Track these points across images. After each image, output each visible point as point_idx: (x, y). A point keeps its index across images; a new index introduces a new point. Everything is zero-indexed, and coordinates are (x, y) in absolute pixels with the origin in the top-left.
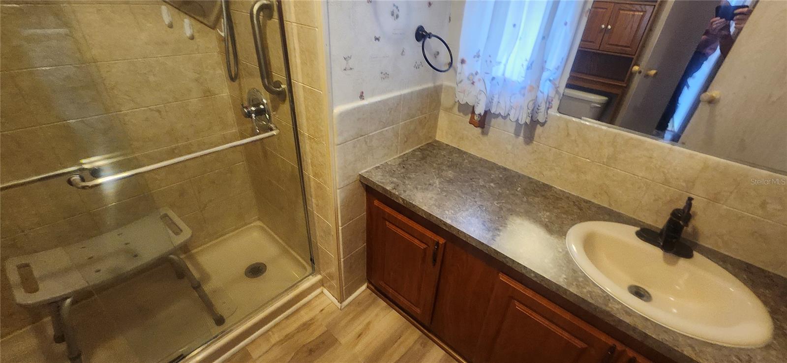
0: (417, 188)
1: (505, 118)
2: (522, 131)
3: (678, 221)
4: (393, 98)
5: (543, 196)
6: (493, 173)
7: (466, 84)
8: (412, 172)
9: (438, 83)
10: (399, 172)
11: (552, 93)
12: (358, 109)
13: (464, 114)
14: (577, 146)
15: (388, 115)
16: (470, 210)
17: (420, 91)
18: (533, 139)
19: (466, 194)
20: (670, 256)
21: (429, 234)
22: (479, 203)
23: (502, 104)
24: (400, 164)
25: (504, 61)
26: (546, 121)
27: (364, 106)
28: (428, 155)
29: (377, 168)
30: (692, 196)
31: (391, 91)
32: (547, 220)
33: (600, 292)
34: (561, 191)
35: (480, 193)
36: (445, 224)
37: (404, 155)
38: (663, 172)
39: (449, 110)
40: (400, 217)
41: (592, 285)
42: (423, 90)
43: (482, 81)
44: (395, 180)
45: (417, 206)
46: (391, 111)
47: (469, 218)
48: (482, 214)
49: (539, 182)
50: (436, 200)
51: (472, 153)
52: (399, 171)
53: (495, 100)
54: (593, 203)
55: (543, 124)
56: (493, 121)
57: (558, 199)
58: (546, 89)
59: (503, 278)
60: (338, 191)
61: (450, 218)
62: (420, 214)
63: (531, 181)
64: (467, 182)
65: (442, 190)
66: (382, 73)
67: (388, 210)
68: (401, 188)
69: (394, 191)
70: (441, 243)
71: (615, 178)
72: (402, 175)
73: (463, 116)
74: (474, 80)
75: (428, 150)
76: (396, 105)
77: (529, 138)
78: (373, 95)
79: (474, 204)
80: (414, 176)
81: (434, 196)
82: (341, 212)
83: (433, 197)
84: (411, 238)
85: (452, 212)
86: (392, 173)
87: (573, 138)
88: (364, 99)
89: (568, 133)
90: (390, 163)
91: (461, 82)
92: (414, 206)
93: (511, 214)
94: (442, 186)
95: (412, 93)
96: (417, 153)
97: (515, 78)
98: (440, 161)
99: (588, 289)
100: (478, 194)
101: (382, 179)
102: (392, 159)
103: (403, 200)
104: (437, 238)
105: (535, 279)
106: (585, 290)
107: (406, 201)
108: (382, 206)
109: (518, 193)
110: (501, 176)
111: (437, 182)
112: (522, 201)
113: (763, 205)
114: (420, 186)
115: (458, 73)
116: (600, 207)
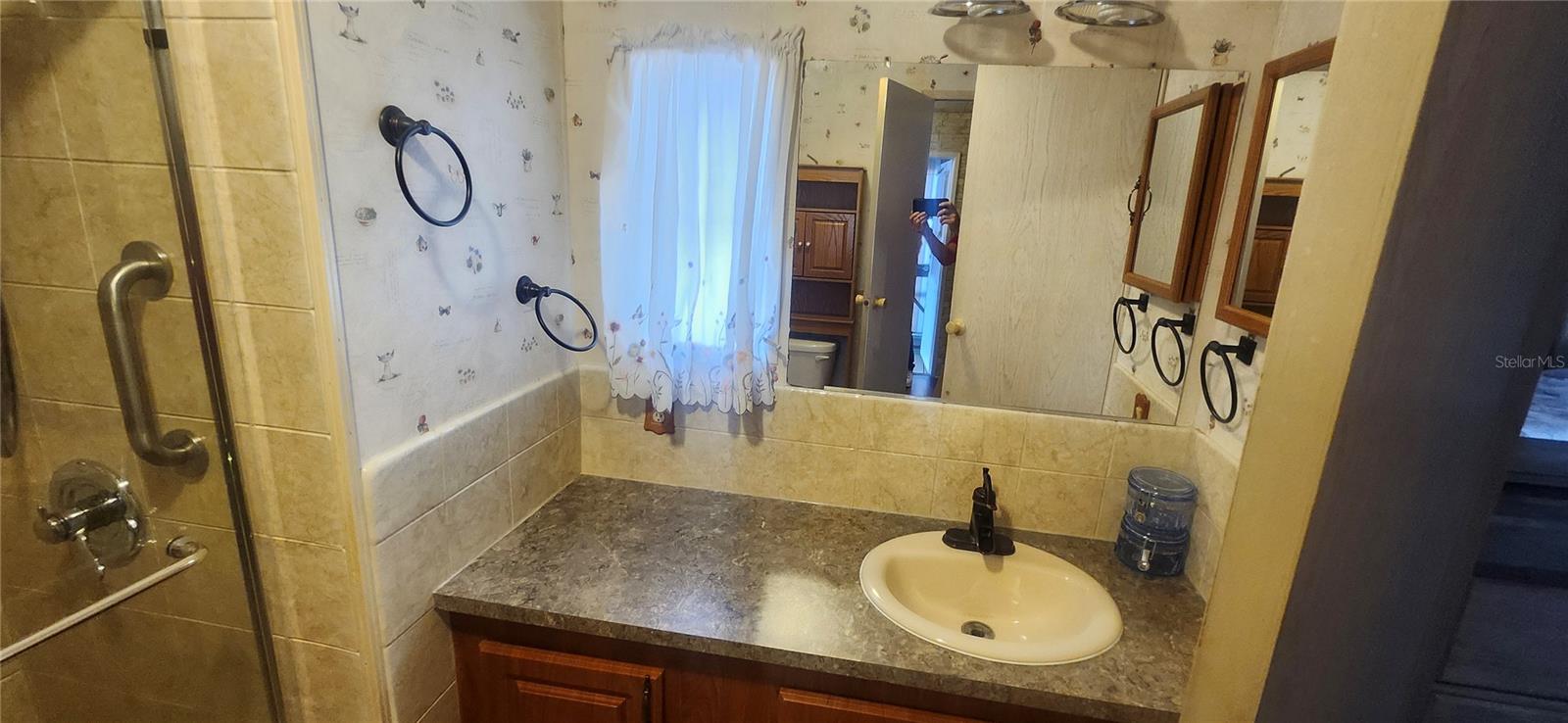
0: (578, 583)
1: (707, 408)
2: (742, 424)
3: (984, 504)
4: (491, 414)
5: (804, 524)
6: (710, 508)
7: (627, 365)
8: (556, 553)
9: (570, 370)
10: (529, 562)
11: (773, 359)
12: (419, 454)
13: (631, 416)
14: (830, 431)
15: (483, 450)
16: (695, 591)
17: (538, 390)
18: (762, 434)
19: (678, 562)
20: (992, 558)
21: (625, 669)
22: (707, 572)
23: (699, 388)
24: (522, 545)
25: (685, 318)
26: (775, 403)
27: (429, 445)
28: (578, 509)
29: (473, 567)
30: (987, 466)
31: (483, 402)
32: (823, 563)
33: (934, 650)
34: (825, 507)
35: (702, 553)
36: (658, 634)
37: (526, 522)
38: (945, 442)
39: (600, 413)
40: (551, 658)
41: (919, 644)
42: (545, 386)
43: (657, 355)
44: (523, 580)
45: (590, 620)
46: (487, 443)
47: (699, 605)
48: (719, 590)
49: (790, 502)
50: (624, 594)
51: (661, 483)
52: (526, 559)
53: (685, 382)
54: (876, 513)
55: (772, 408)
56: (688, 418)
57: (827, 522)
58: (763, 354)
59: (789, 696)
60: (386, 651)
61: (666, 620)
62: (600, 633)
63: (778, 506)
64: (671, 539)
65: (631, 570)
66: (460, 372)
67: (517, 653)
68: (544, 592)
69: (529, 605)
70: (655, 678)
71: (892, 466)
72: (535, 565)
73: (632, 419)
74: (641, 355)
75: (573, 500)
76: (496, 426)
77: (755, 434)
78: (446, 416)
79: (698, 579)
80: (563, 560)
81: (619, 587)
82: (398, 701)
83: (617, 591)
84: (586, 695)
85: (665, 605)
86: (512, 569)
87: (821, 420)
88: (427, 430)
89: (812, 415)
90: (499, 549)
91: (617, 361)
92: (584, 621)
93: (767, 573)
94: (627, 562)
95: (525, 397)
96: (552, 512)
97: (709, 342)
98: (605, 515)
99: (919, 652)
100: (698, 556)
101: (493, 589)
102: (503, 536)
103: (556, 617)
104: (642, 672)
105: (841, 673)
106: (915, 657)
107: (563, 616)
108: (503, 650)
109: (764, 532)
110: (726, 510)
111: (614, 556)
112: (776, 543)
113: (1054, 454)
114: (582, 577)
115: (608, 349)
116: (886, 517)
